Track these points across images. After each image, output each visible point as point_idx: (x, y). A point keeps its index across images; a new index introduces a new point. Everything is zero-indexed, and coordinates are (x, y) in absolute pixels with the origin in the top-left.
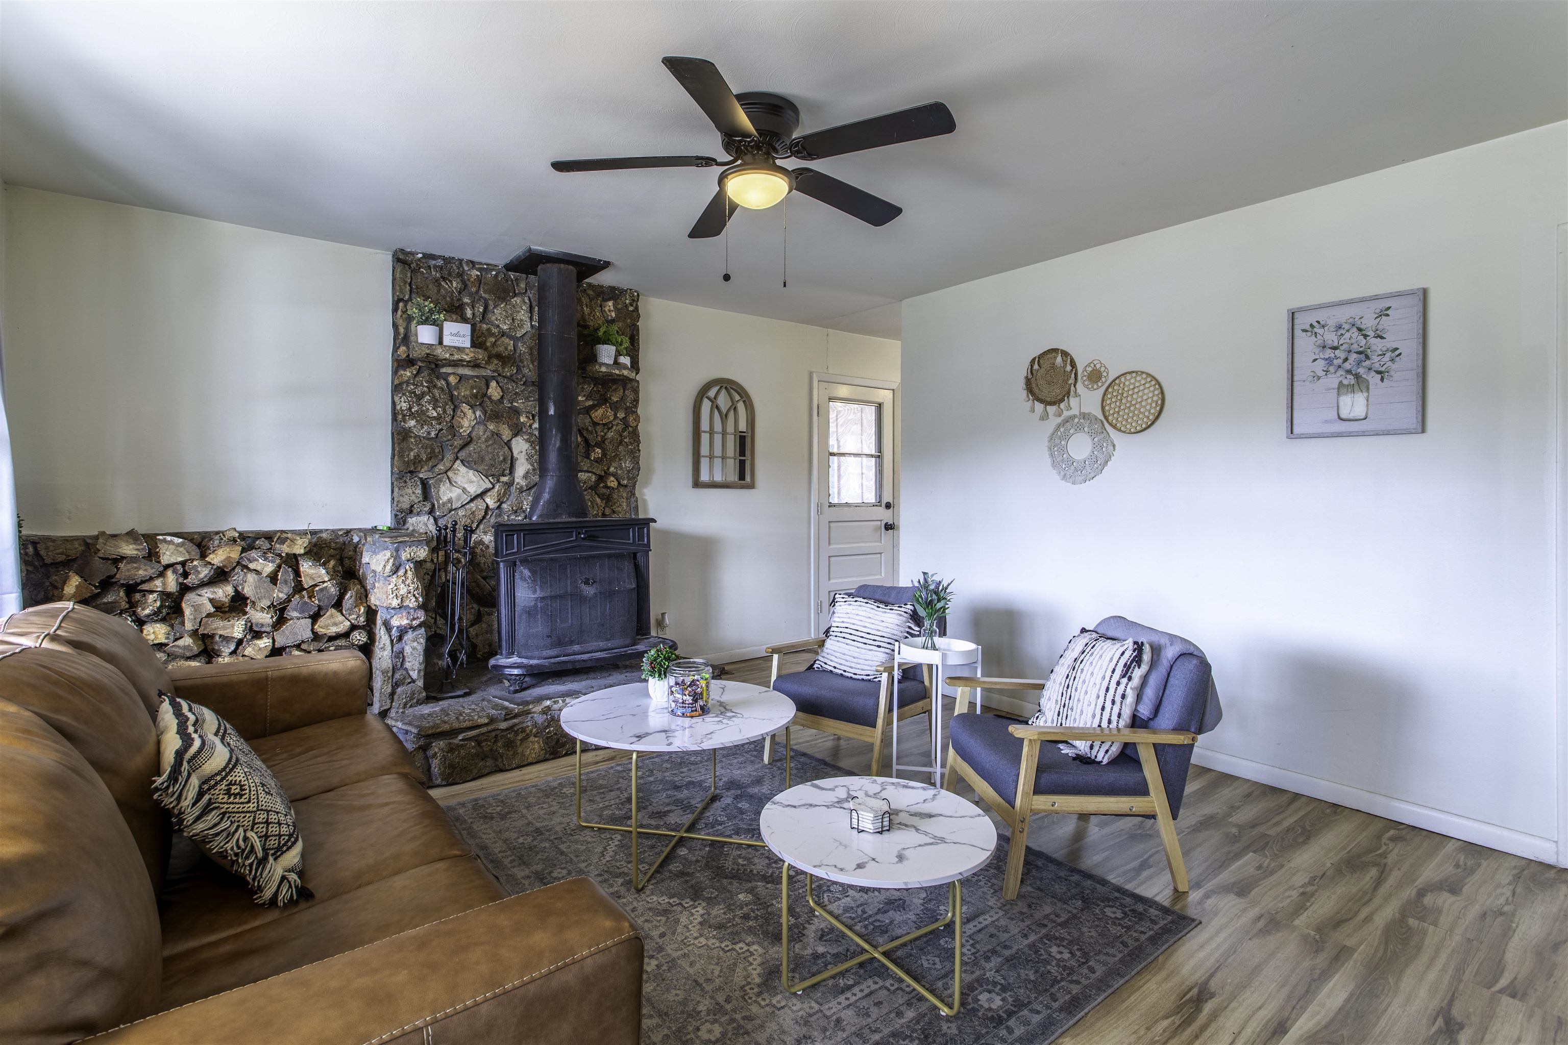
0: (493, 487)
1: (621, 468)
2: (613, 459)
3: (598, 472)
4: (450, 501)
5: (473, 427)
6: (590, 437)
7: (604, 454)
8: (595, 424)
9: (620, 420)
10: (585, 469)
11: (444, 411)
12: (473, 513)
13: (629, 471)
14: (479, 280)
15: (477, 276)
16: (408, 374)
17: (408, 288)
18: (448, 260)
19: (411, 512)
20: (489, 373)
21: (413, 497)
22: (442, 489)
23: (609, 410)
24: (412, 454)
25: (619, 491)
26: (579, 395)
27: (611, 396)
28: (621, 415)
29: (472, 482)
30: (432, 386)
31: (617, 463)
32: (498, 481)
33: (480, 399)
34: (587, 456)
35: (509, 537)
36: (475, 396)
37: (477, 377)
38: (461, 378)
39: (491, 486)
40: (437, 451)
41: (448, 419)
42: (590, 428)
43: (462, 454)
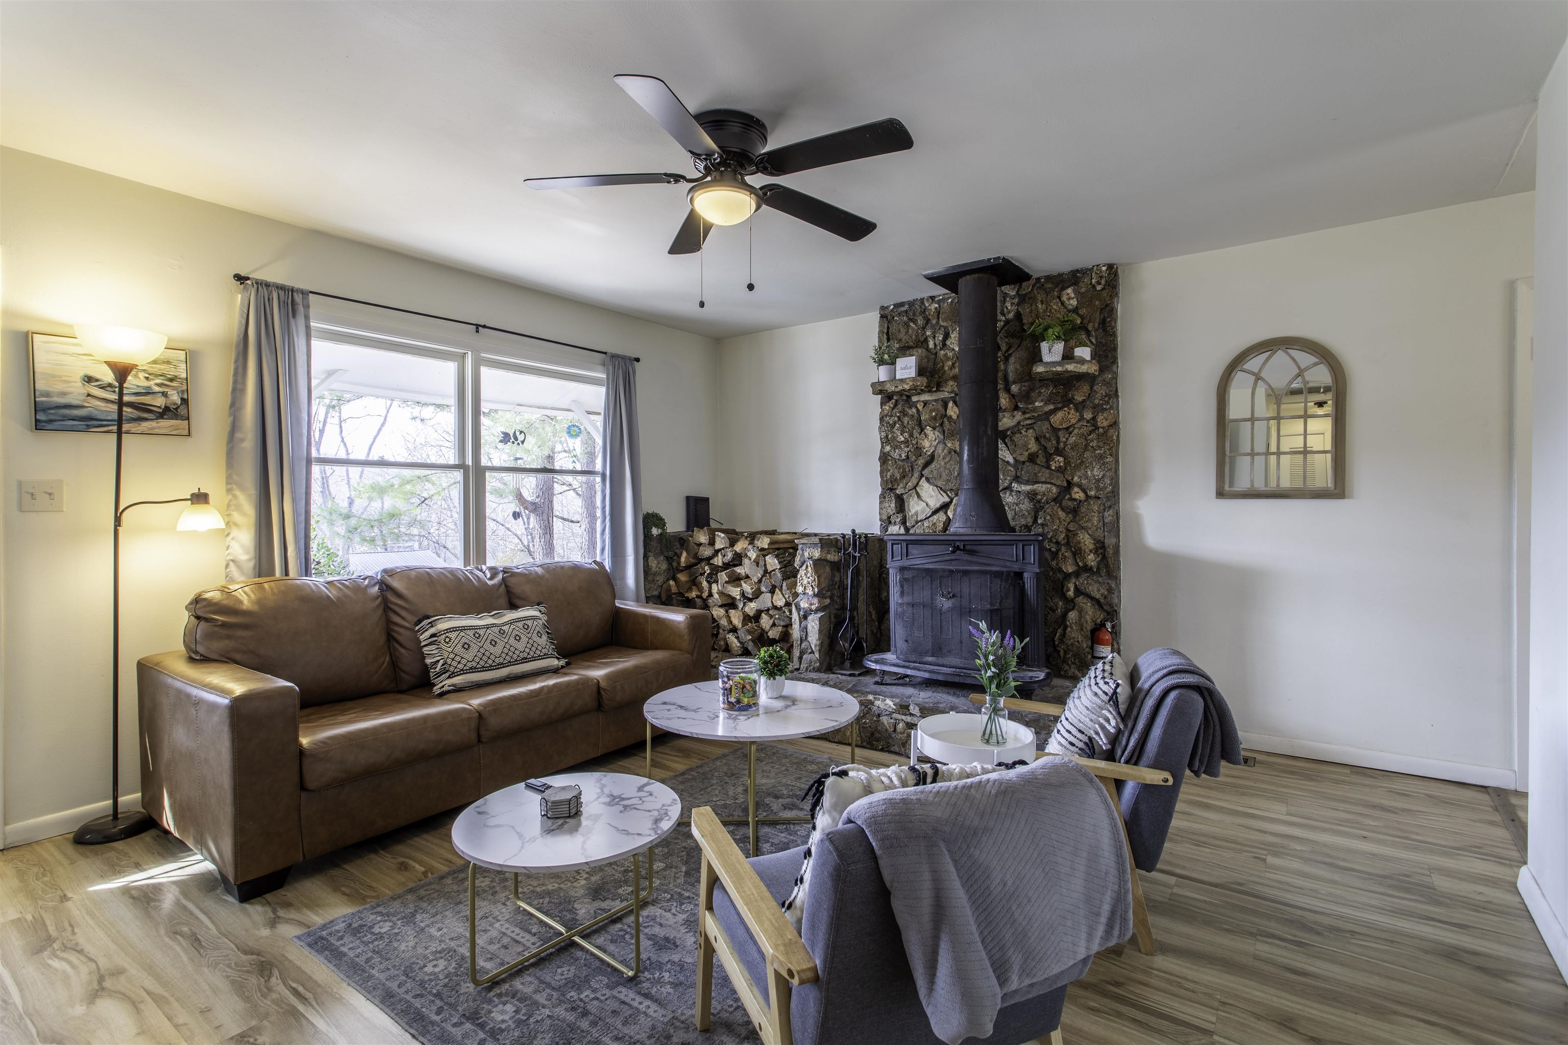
0: (951, 502)
1: (1087, 477)
2: (1078, 467)
3: (1059, 483)
4: (916, 514)
5: (936, 447)
6: (1048, 445)
7: (1067, 463)
8: (1055, 430)
9: (1088, 422)
10: (1043, 479)
11: (911, 435)
12: (934, 524)
13: (1098, 481)
14: (938, 312)
15: (936, 308)
16: (887, 408)
17: (885, 336)
18: (911, 304)
19: (890, 522)
20: (946, 395)
21: (889, 510)
22: (912, 503)
23: (1072, 411)
24: (889, 474)
25: (1089, 504)
26: (1036, 401)
27: (1073, 395)
28: (1088, 415)
29: (932, 496)
30: (904, 413)
31: (1083, 471)
32: (957, 495)
33: (940, 422)
34: (1049, 467)
35: (895, 546)
36: (935, 418)
37: (936, 401)
38: (925, 403)
39: (947, 499)
40: (907, 470)
41: (914, 442)
42: (1047, 435)
43: (925, 472)
